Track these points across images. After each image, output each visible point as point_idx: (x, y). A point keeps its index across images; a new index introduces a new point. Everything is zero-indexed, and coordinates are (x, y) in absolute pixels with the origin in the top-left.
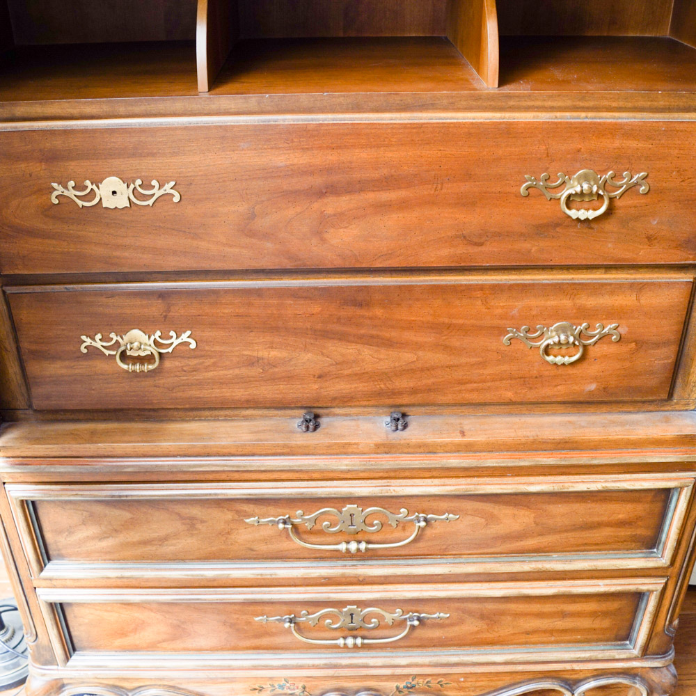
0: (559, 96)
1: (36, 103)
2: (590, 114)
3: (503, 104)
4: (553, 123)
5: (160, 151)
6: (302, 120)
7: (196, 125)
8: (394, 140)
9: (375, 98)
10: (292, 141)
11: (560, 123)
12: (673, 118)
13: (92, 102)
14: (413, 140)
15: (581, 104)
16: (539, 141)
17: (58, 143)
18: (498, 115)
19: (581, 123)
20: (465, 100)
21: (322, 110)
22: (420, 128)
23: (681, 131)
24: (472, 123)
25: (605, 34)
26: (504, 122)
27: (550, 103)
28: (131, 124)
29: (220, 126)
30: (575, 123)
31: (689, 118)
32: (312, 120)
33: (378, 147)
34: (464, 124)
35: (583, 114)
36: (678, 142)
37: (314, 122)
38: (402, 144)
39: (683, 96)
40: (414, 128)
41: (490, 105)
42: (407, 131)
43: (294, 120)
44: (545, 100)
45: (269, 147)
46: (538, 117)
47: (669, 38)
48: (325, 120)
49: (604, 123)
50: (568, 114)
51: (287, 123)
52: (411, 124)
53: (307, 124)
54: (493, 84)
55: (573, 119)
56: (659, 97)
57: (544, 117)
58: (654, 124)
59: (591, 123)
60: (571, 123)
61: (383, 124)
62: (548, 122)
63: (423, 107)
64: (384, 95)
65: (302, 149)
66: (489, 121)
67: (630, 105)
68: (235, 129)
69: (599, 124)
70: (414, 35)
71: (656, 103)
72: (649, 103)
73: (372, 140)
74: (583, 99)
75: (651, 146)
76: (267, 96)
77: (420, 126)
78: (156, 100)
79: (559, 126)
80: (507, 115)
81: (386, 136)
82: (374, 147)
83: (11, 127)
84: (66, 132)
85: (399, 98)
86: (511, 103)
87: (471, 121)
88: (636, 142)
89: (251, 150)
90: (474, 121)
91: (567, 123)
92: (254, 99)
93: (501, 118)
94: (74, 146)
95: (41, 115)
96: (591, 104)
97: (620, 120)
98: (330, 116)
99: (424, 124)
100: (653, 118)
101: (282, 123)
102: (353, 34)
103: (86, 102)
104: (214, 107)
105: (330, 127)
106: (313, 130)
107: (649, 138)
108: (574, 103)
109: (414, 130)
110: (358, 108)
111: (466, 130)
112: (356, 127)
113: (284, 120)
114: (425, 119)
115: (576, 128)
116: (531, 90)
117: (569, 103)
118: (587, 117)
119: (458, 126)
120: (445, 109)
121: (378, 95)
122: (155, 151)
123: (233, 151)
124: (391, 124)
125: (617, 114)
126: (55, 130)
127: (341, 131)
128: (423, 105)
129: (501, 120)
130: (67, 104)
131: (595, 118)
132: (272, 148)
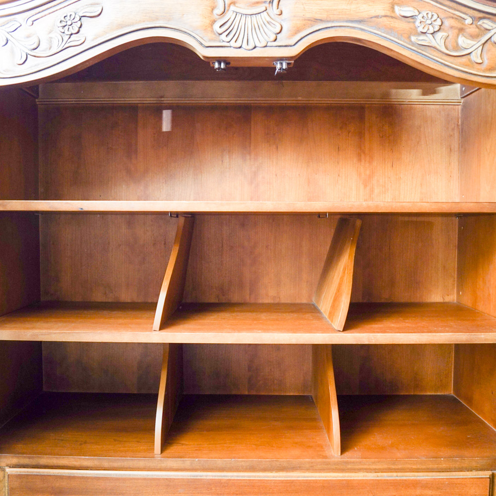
0: (378, 462)
1: (54, 457)
2: (399, 474)
3: (344, 467)
4: (375, 480)
5: (128, 492)
6: (218, 476)
7: (151, 477)
8: (275, 490)
9: (264, 463)
10: (211, 489)
11: (381, 480)
12: (453, 476)
13: (88, 459)
14: (287, 490)
15: (393, 467)
16: (368, 491)
17: (64, 484)
18: (341, 474)
19: (394, 480)
20: (320, 465)
21: (231, 470)
22: (292, 483)
23: (459, 484)
24: (324, 480)
25: (412, 394)
26: (345, 480)
27: (374, 467)
28: (111, 474)
29: (167, 479)
30: (390, 480)
31: (463, 476)
32: (224, 476)
33: (265, 494)
34: (320, 480)
35: (395, 474)
36: (457, 491)
37: (225, 478)
38: (281, 493)
39: (457, 461)
40: (289, 483)
41: (336, 468)
42: (283, 484)
43: (212, 476)
44: (370, 465)
45: (196, 492)
46: (366, 476)
47: (453, 397)
48: (232, 476)
49: (409, 480)
50: (385, 474)
51: (208, 478)
52: (286, 480)
53: (221, 479)
54: (338, 453)
55: (388, 477)
56: (442, 462)
57: (371, 476)
58: (441, 480)
59: (400, 480)
60: (387, 480)
61: (269, 480)
62: (373, 480)
63: (294, 469)
64: (269, 461)
65: (218, 494)
66: (335, 478)
67: (424, 467)
68: (175, 481)
69: (406, 480)
70: (292, 394)
71: (441, 466)
72: (436, 466)
73: (262, 490)
74: (394, 464)
75: (440, 493)
76: (197, 460)
77: (292, 482)
78: (128, 460)
79: (380, 482)
80: (347, 474)
81: (270, 487)
82: (263, 494)
83: (37, 472)
84: (70, 478)
85: (279, 463)
86: (349, 467)
87: (324, 478)
88: (431, 491)
89: (185, 493)
90: (326, 479)
91: (385, 480)
92: (188, 462)
93: (343, 477)
94: (74, 486)
95: (56, 465)
96: (400, 467)
97: (418, 478)
98: (235, 474)
99: (295, 480)
100: (440, 476)
101: (205, 478)
102: (254, 393)
103: (84, 459)
104: (163, 465)
105: (235, 481)
106: (225, 483)
107: (438, 488)
108: (389, 466)
109: (288, 484)
110: (252, 469)
111: (321, 484)
112: (251, 481)
113: (206, 476)
114: (295, 477)
115: (391, 483)
116: (361, 458)
117: (386, 466)
118: (397, 476)
119: (316, 482)
120: (308, 470)
121: (265, 461)
122: (124, 492)
123: (174, 494)
124: (273, 480)
125: (416, 474)
126: (63, 476)
127: (242, 484)
128: (293, 468)
129: (343, 478)
130: (73, 459)
131: (403, 476)
132: (198, 493)
